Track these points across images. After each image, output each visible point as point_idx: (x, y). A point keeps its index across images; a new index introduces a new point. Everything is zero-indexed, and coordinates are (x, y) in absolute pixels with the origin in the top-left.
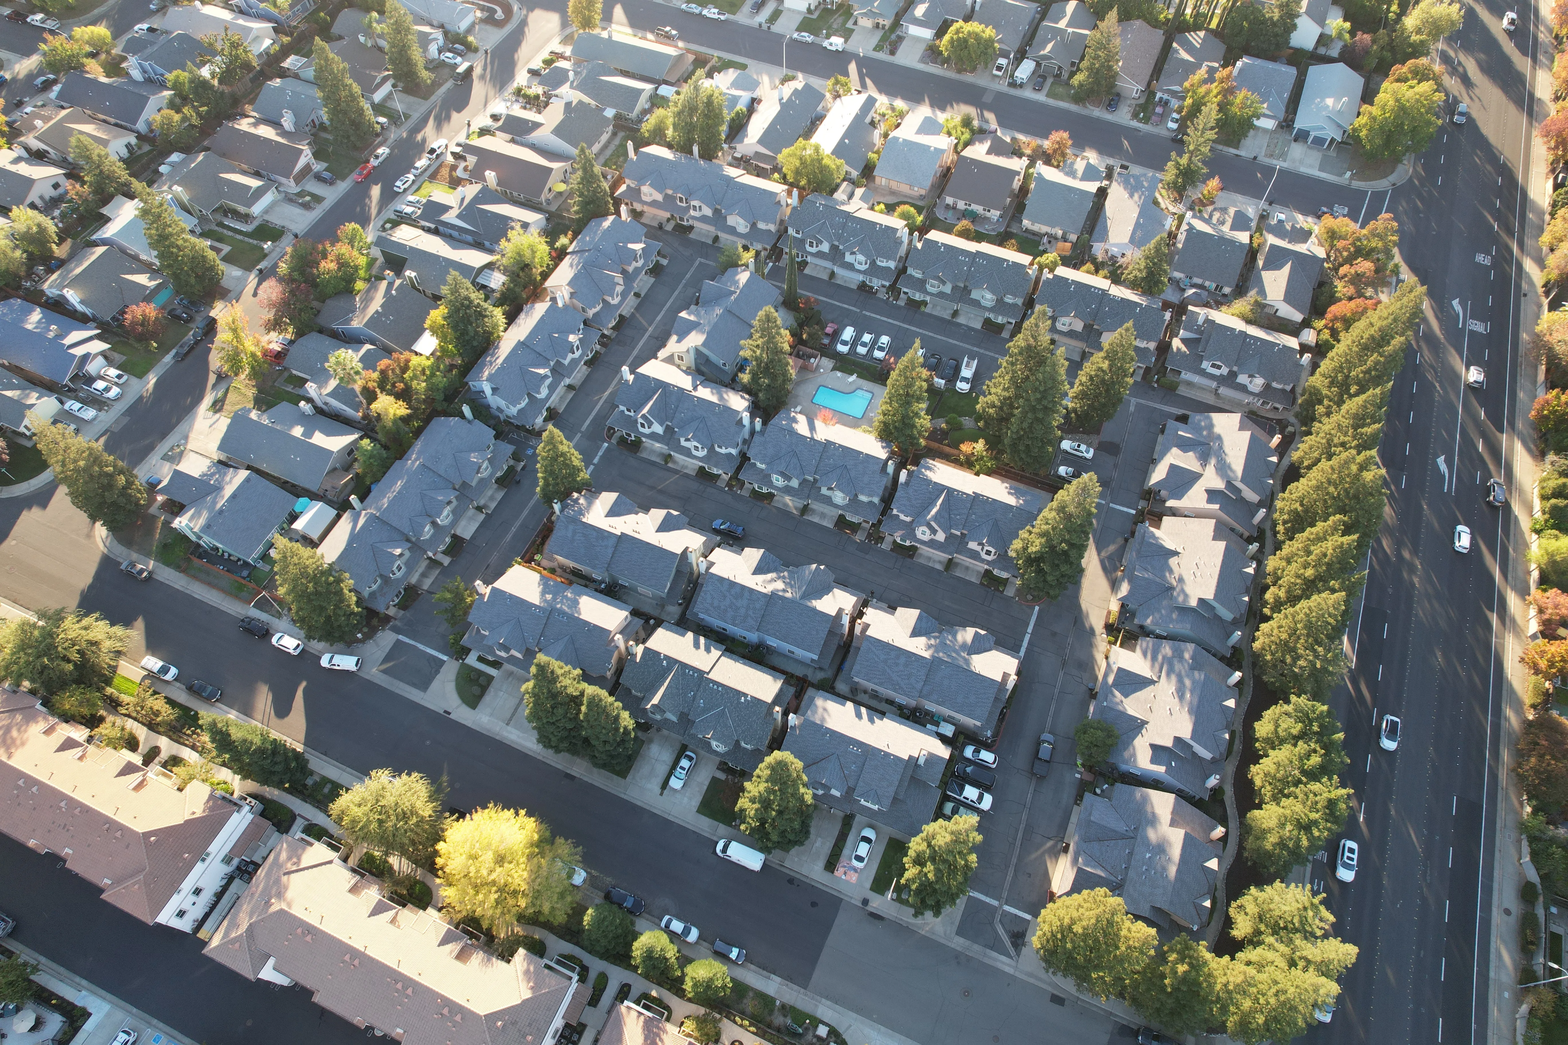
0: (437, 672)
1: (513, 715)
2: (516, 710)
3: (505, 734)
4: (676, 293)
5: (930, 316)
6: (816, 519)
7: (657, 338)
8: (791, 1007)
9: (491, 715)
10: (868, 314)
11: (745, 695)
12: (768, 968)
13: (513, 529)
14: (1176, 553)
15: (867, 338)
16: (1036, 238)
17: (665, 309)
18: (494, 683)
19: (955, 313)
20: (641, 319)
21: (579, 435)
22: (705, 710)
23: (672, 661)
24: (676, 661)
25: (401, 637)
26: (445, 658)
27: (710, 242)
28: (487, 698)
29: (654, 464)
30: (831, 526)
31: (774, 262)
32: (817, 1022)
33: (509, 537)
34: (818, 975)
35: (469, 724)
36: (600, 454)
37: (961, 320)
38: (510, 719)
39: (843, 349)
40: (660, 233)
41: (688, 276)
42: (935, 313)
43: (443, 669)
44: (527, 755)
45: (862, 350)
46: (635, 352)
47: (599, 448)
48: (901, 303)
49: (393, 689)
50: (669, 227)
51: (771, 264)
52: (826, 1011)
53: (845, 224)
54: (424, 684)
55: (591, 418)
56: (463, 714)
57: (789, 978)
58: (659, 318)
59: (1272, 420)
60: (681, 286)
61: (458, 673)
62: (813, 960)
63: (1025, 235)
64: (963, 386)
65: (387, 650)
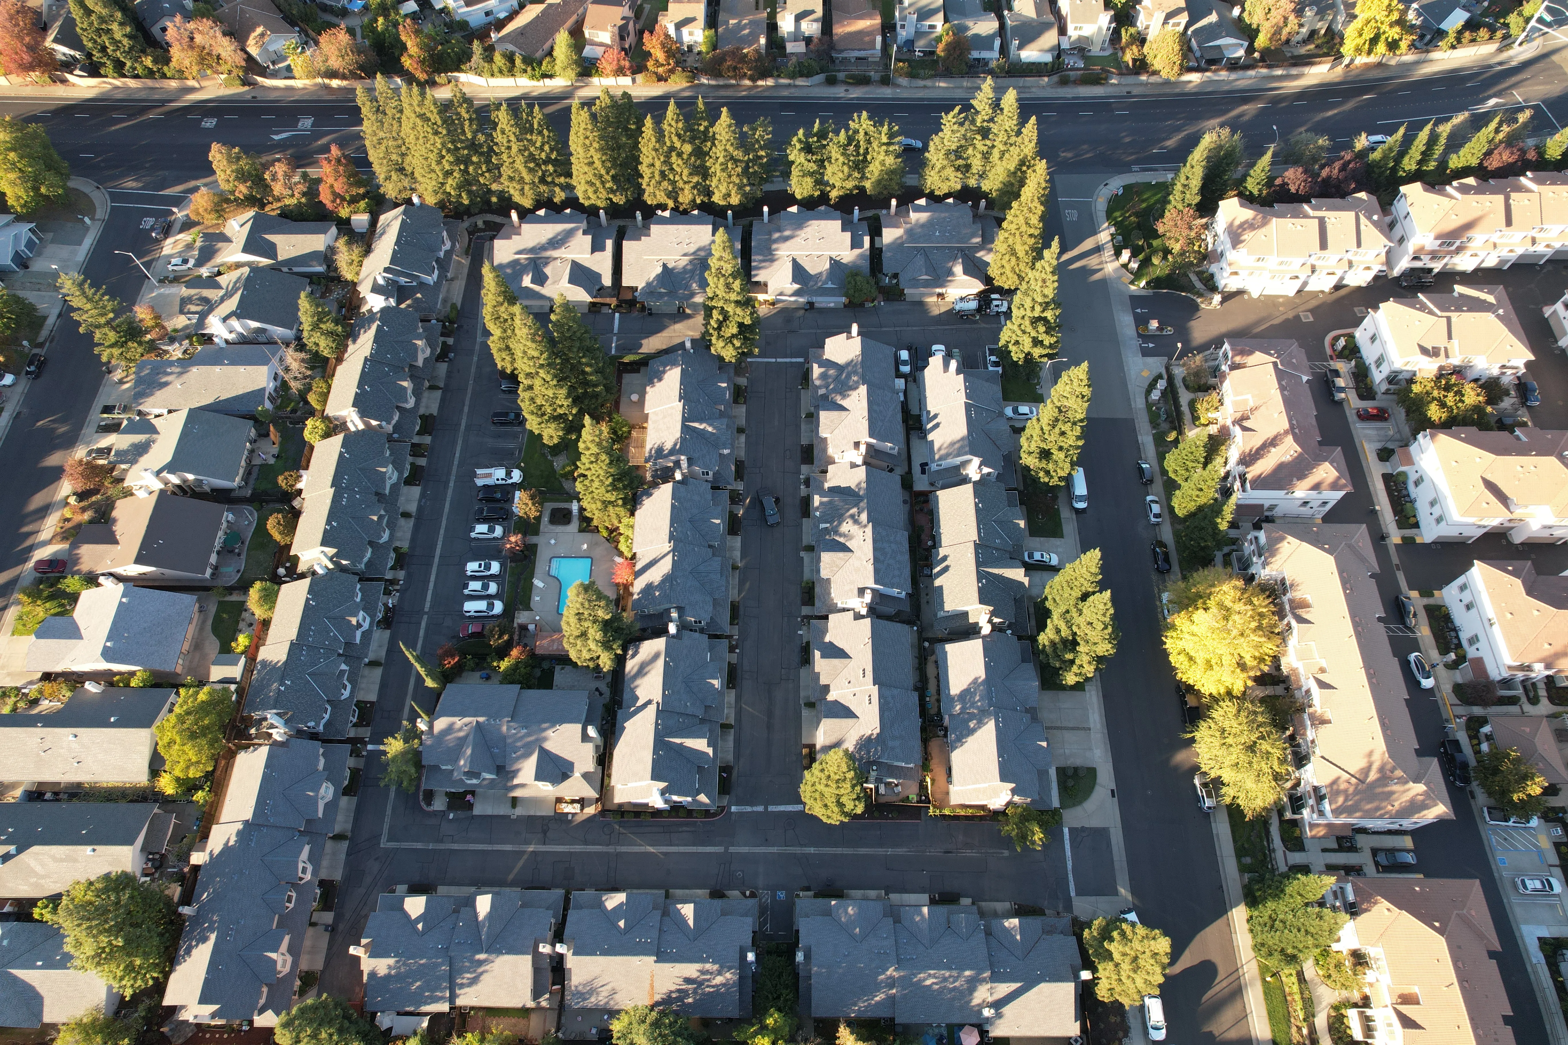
0: (1083, 829)
1: (1078, 729)
2: (1073, 729)
3: (1099, 726)
4: (456, 846)
5: (413, 540)
6: (737, 554)
7: (545, 832)
8: (1151, 422)
9: (1090, 749)
10: (427, 605)
11: (976, 505)
12: (1137, 447)
13: (890, 851)
14: (664, 265)
15: (475, 585)
16: (255, 471)
17: (489, 847)
18: (1062, 764)
19: (406, 515)
20: (516, 871)
21: (732, 849)
22: (1002, 538)
23: (980, 576)
24: (978, 572)
25: (1073, 894)
26: (1066, 830)
27: (345, 845)
28: (1078, 762)
29: (737, 742)
30: (739, 538)
31: (365, 744)
32: (1149, 405)
33: (901, 851)
34: (1120, 414)
35: (1109, 767)
36: (749, 809)
37: (413, 508)
38: (1084, 729)
39: (498, 607)
40: (341, 927)
41: (419, 846)
42: (408, 535)
43: (1077, 824)
44: (1104, 696)
45: (493, 588)
46: (578, 848)
47: (741, 814)
48: (401, 574)
49: (1125, 864)
50: (328, 917)
51: (370, 747)
52: (1139, 403)
53: (308, 646)
54: (1101, 834)
55: (701, 849)
56: (1106, 778)
57: (1133, 432)
58: (508, 847)
59: (470, 240)
60: (442, 846)
61: (1074, 805)
62: (1114, 421)
63: (252, 482)
64: (517, 476)
65: (1093, 899)
